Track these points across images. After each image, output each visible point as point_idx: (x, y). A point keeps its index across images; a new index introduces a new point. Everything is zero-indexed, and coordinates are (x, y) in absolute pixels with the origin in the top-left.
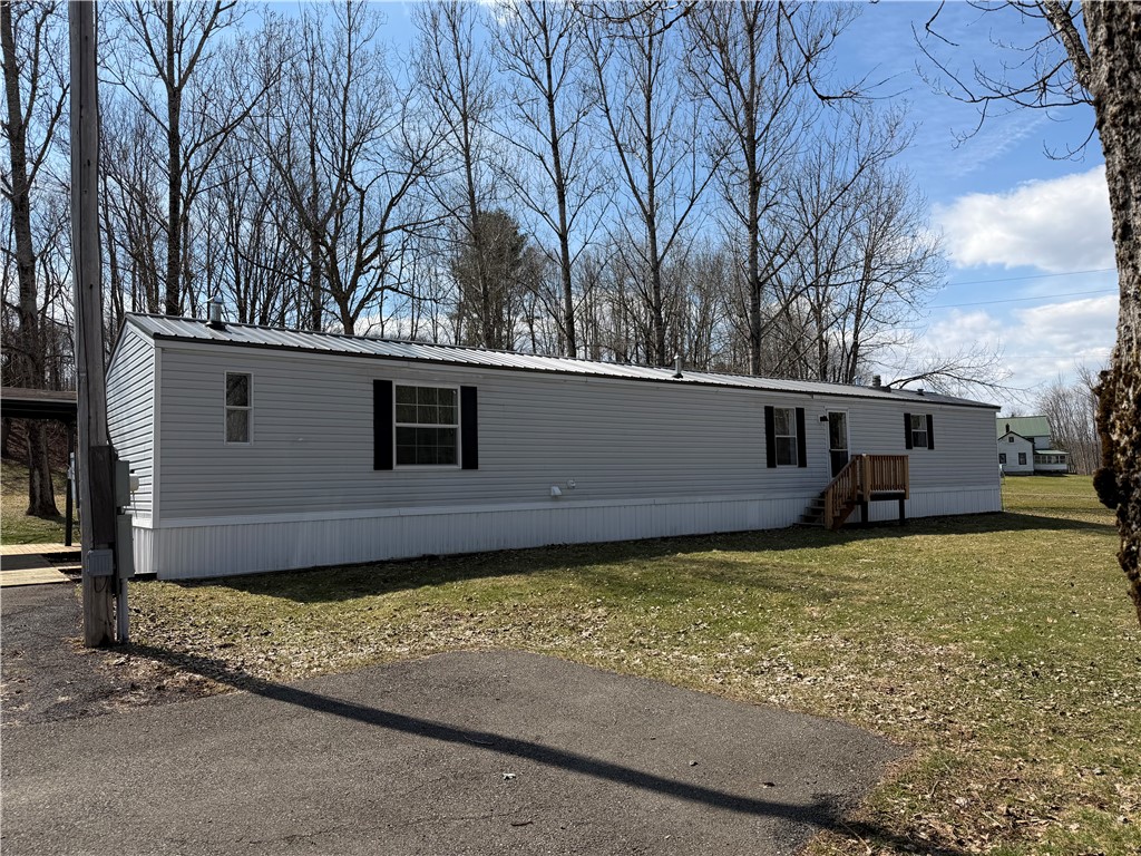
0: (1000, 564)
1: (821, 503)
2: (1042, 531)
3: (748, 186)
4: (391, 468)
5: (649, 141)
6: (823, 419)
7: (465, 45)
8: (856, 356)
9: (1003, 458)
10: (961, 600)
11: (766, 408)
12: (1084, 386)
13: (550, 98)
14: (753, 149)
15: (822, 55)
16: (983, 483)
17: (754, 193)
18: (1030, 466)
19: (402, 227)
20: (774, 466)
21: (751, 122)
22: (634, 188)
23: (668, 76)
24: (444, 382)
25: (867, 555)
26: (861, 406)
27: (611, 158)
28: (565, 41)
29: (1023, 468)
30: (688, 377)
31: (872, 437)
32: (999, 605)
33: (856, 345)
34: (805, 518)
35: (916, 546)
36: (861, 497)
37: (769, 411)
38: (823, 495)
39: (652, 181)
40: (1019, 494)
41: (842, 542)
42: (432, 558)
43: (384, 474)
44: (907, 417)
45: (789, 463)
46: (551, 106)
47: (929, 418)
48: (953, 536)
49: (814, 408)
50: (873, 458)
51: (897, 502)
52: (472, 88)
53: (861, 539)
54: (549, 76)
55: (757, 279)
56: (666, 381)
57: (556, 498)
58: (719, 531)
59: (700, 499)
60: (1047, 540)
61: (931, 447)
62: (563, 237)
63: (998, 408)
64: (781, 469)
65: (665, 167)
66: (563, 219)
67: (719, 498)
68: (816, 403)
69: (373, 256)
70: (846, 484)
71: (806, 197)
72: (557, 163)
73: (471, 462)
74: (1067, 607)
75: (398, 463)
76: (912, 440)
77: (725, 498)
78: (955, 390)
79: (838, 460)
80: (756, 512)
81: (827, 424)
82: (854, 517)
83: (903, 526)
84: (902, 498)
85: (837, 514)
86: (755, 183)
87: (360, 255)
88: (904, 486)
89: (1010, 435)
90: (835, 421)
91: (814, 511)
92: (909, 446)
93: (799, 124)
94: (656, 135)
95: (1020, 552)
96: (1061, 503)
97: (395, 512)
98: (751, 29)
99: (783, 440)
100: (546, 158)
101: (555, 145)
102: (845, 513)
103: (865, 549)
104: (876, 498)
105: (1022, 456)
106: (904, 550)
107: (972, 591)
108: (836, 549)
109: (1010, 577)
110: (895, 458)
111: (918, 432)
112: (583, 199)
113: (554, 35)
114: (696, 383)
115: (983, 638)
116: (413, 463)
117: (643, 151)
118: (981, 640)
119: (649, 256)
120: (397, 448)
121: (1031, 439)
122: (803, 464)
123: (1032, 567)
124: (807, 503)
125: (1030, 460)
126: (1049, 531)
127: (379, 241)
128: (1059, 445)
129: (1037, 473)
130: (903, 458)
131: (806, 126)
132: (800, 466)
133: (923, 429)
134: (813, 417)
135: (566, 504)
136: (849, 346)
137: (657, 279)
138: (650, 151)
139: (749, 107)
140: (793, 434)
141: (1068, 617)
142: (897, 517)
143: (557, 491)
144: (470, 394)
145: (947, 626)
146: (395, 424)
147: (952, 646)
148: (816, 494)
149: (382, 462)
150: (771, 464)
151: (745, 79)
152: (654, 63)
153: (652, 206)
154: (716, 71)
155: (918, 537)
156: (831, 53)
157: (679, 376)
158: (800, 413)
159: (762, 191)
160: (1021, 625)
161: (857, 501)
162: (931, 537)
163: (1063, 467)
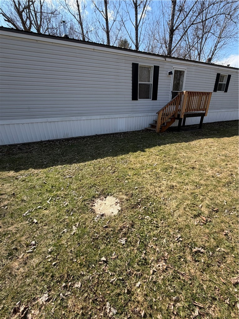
6: (170, 73)
11: (133, 64)
20: (137, 100)
26: (194, 68)
34: (151, 126)
37: (135, 66)
44: (218, 75)
45: (147, 98)
47: (229, 76)
49: (165, 67)
51: (200, 117)
61: (226, 91)
64: (140, 101)
67: (98, 117)
68: (167, 64)
76: (217, 87)
79: (176, 94)
81: (172, 76)
83: (200, 129)
84: (203, 115)
88: (205, 109)
90: (179, 75)
92: (215, 90)
99: (143, 85)
102: (169, 124)
110: (202, 94)
111: (221, 83)
122: (155, 98)
132: (153, 99)
133: (225, 82)
134: (164, 72)
140: (150, 82)
150: (135, 98)
158: (156, 69)
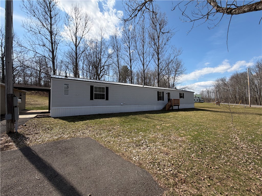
0: (194, 117)
1: (166, 106)
2: (201, 111)
3: (157, 60)
4: (93, 100)
5: (143, 54)
6: (167, 93)
7: (117, 41)
8: (174, 85)
9: (195, 100)
10: (186, 125)
12: (206, 90)
13: (129, 48)
14: (158, 54)
15: (169, 41)
16: (192, 104)
17: (158, 61)
18: (198, 101)
19: (106, 65)
21: (158, 51)
22: (141, 60)
23: (146, 44)
24: (103, 86)
25: (171, 115)
26: (173, 92)
27: (137, 56)
28: (131, 39)
29: (197, 101)
30: (145, 86)
31: (174, 96)
32: (193, 126)
33: (174, 84)
34: (163, 108)
35: (180, 114)
36: (172, 105)
37: (158, 92)
38: (166, 105)
39: (144, 59)
40: (197, 105)
41: (168, 112)
42: (100, 114)
43: (92, 101)
44: (180, 93)
45: (161, 100)
46: (129, 49)
47: (183, 94)
48: (186, 112)
50: (174, 99)
51: (178, 106)
52: (118, 47)
53: (171, 112)
54: (129, 45)
55: (159, 73)
56: (141, 87)
57: (122, 105)
58: (149, 110)
59: (146, 105)
60: (202, 113)
61: (184, 98)
62: (131, 68)
63: (194, 92)
65: (146, 57)
66: (131, 65)
68: (166, 91)
69: (103, 70)
70: (170, 103)
71: (167, 63)
72: (130, 57)
73: (107, 99)
74: (207, 128)
75: (94, 99)
76: (181, 97)
77: (151, 105)
78: (188, 90)
79: (169, 100)
80: (155, 108)
82: (171, 108)
83: (179, 110)
85: (168, 108)
86: (159, 60)
87: (101, 70)
88: (179, 104)
89: (196, 97)
90: (169, 94)
91: (165, 107)
92: (180, 98)
93: (165, 51)
94: (144, 53)
95: (197, 115)
96: (203, 107)
97: (94, 107)
98: (158, 37)
99: (160, 97)
100: (128, 56)
101: (130, 54)
102: (169, 108)
103: (171, 114)
104: (174, 106)
105: (197, 100)
106: (178, 114)
107: (188, 123)
108: (167, 114)
109: (196, 120)
110: (177, 100)
111: (181, 96)
112: (133, 62)
113: (130, 39)
114: (146, 87)
115: (190, 135)
116: (97, 99)
117: (142, 55)
118: (190, 136)
119: (143, 70)
120: (94, 97)
121: (199, 97)
122: (163, 100)
123: (199, 118)
124: (164, 106)
125: (198, 100)
126: (202, 111)
127: (103, 67)
128: (203, 98)
129: (199, 102)
130: (179, 100)
131: (166, 51)
133: (182, 95)
134: (165, 93)
135: (124, 106)
136: (173, 84)
137: (144, 73)
138: (143, 55)
139: (158, 49)
140: (162, 96)
141: (207, 130)
142: (178, 108)
143: (122, 104)
144: (107, 88)
145: (183, 132)
146: (94, 93)
147: (183, 138)
148: (165, 105)
149: (92, 99)
150: (158, 100)
151: (157, 45)
152: (144, 43)
153: (143, 63)
154: (153, 43)
155: (180, 112)
156: (170, 40)
157: (143, 86)
158: (163, 92)
159: (160, 61)
160: (198, 132)
161: (171, 106)
162: (183, 112)
163: (203, 101)
